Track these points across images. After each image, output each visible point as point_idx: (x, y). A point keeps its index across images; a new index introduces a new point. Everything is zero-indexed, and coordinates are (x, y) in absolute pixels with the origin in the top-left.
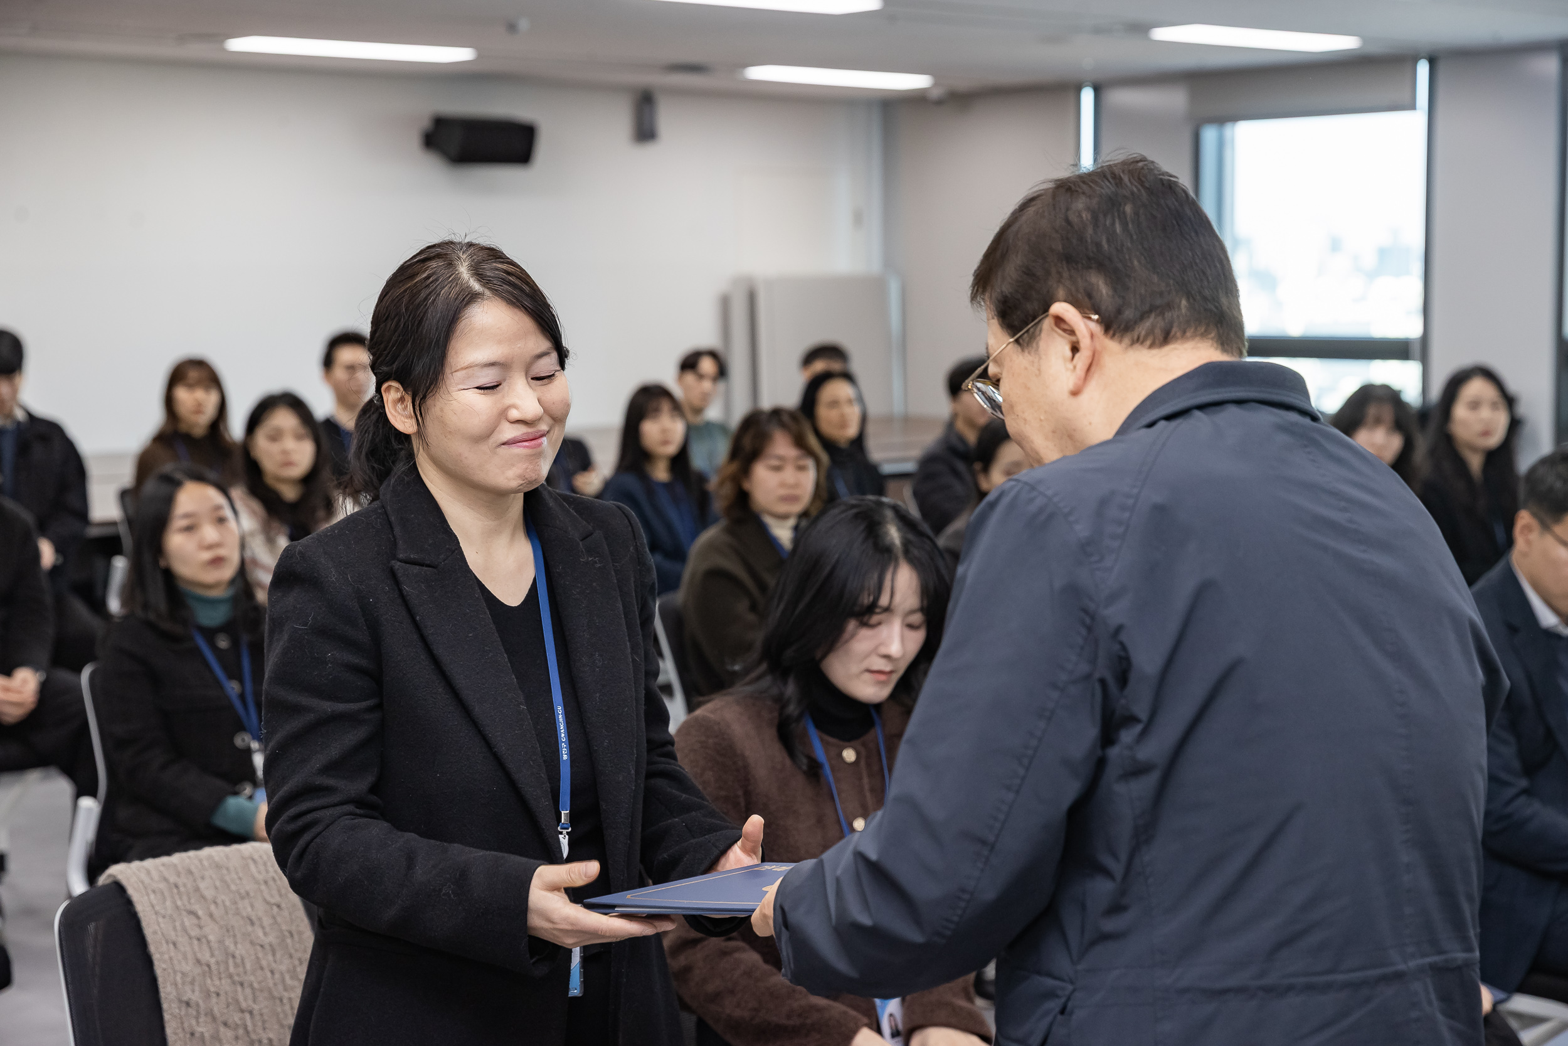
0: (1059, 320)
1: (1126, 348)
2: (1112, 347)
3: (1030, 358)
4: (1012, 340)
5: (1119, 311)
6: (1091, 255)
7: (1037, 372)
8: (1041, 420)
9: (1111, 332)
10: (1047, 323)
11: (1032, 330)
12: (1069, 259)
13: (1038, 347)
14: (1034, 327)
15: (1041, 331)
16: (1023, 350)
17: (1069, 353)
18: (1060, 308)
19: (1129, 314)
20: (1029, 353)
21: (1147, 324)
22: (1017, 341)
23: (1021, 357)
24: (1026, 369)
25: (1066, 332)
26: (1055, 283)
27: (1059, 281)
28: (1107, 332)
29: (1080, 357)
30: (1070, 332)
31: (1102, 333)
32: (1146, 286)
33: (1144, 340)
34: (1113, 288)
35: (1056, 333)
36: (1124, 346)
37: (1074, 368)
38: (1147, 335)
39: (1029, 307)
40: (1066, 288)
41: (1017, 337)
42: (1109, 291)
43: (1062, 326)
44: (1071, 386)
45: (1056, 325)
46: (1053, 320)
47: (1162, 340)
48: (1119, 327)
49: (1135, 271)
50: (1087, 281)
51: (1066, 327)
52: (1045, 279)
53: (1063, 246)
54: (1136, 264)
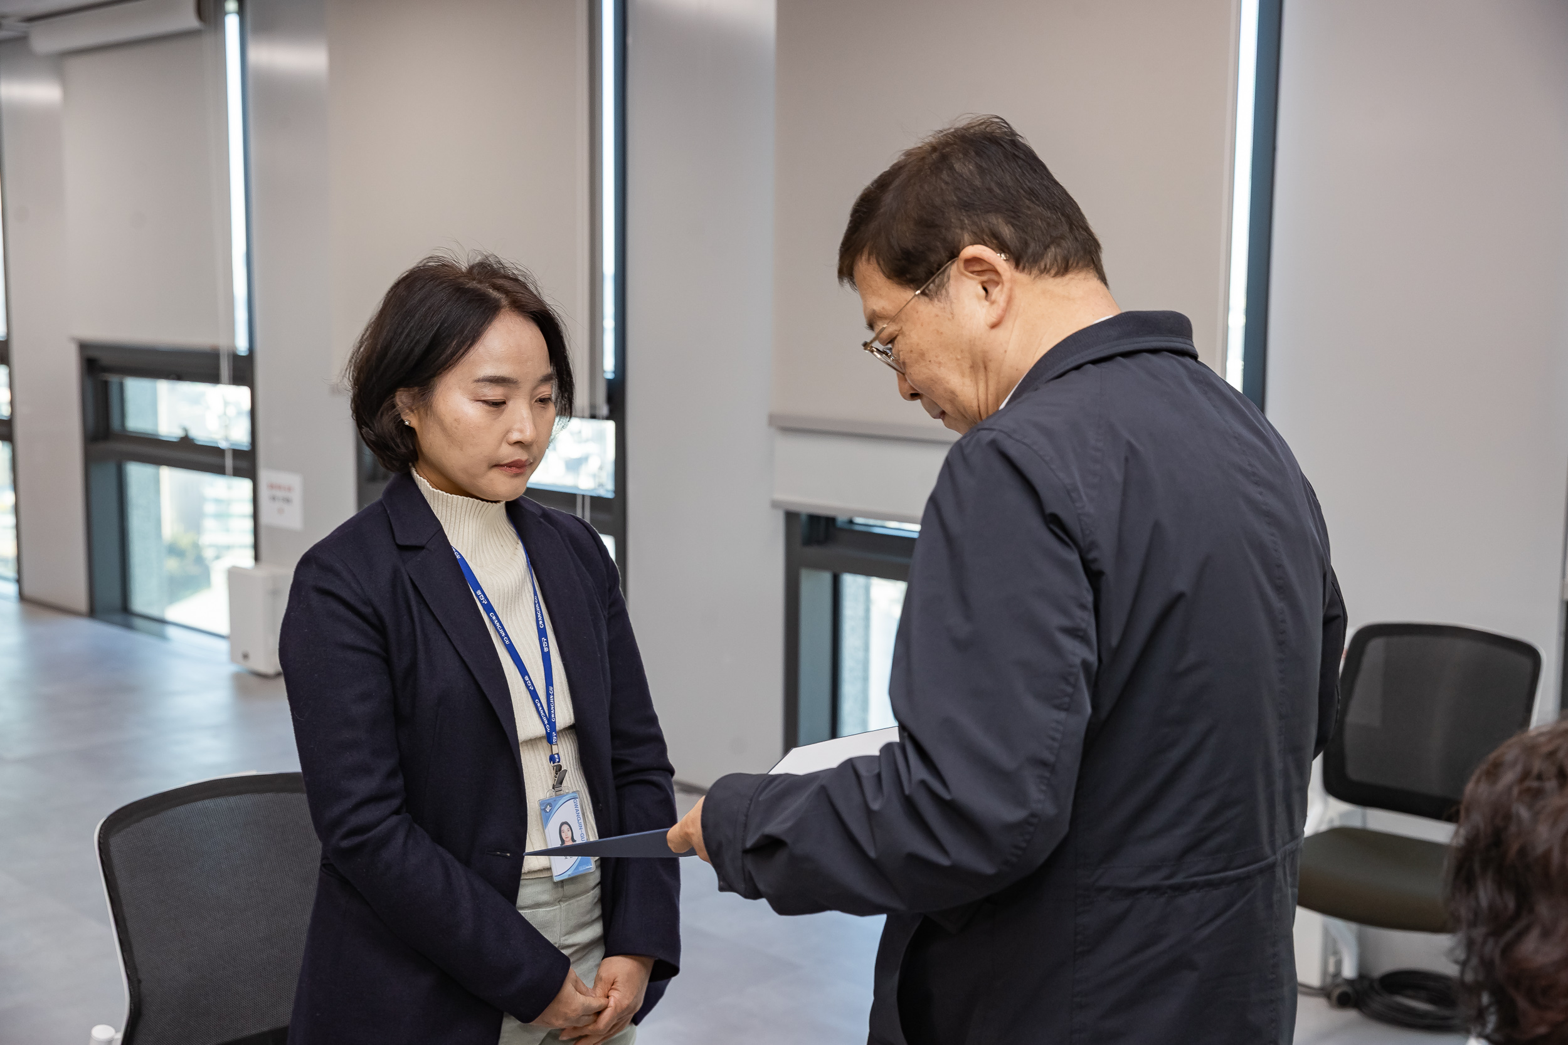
0: (971, 262)
2: (1022, 277)
3: (942, 305)
4: (918, 292)
5: (1026, 244)
6: (985, 200)
7: (950, 316)
8: (957, 359)
9: (1021, 266)
10: (954, 269)
11: (936, 280)
12: (966, 206)
13: (947, 292)
14: (940, 276)
15: (949, 278)
16: (931, 299)
17: (983, 292)
18: (970, 251)
19: (1033, 247)
20: (938, 301)
21: (1051, 254)
22: (923, 293)
23: (930, 306)
24: (937, 316)
25: (975, 273)
26: (958, 231)
27: (962, 228)
28: (1017, 266)
29: (1001, 290)
30: (979, 273)
31: (1013, 268)
32: (1041, 219)
33: (1050, 269)
34: (1013, 225)
35: (966, 276)
36: (1033, 276)
37: (993, 303)
38: (1052, 265)
39: (933, 258)
40: (972, 232)
41: (922, 289)
42: (1010, 231)
43: (971, 269)
44: (993, 319)
45: (966, 268)
46: (962, 265)
47: (1064, 269)
48: (1028, 261)
49: (1029, 208)
50: (989, 223)
51: (978, 268)
52: (948, 228)
53: (957, 197)
54: (1027, 202)
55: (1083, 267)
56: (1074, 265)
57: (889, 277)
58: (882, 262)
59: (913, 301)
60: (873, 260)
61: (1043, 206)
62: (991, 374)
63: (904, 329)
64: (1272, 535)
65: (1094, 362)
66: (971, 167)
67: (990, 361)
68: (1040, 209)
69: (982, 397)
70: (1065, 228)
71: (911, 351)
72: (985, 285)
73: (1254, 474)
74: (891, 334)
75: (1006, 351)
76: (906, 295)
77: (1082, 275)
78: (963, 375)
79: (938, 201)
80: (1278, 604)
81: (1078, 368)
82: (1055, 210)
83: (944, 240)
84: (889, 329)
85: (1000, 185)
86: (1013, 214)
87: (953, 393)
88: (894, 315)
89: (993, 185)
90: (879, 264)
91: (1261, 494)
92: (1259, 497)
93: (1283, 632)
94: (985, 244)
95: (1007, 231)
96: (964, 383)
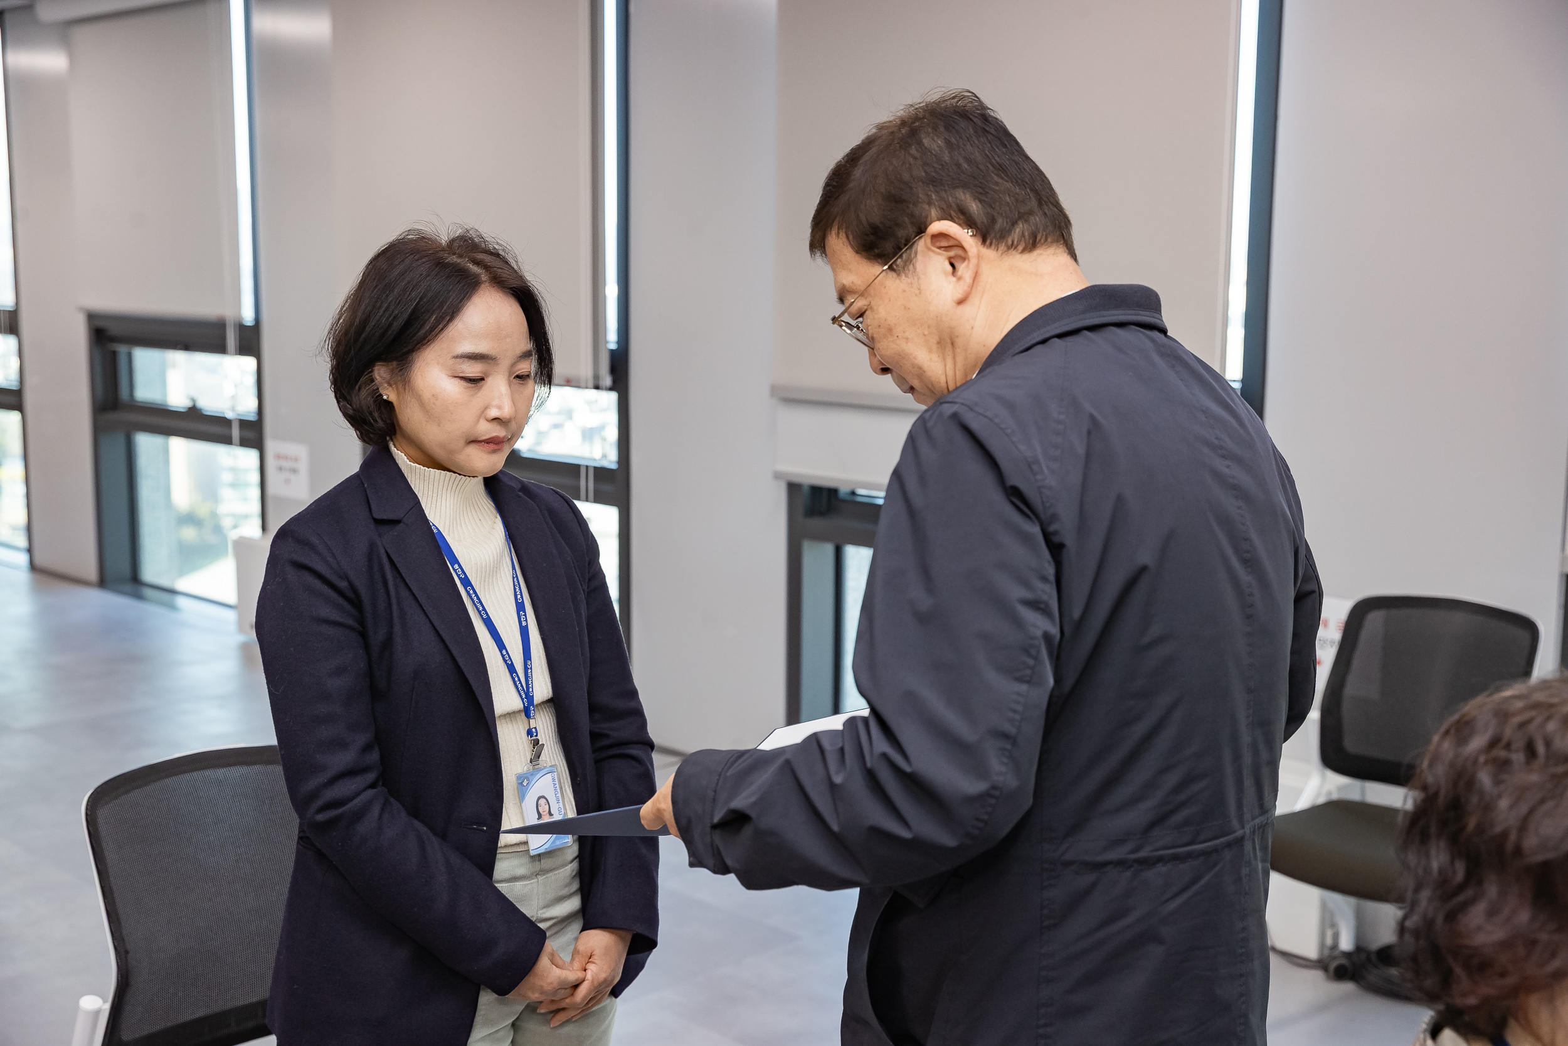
0: (938, 238)
1: (1002, 255)
2: (989, 253)
3: (909, 281)
4: (886, 267)
5: (993, 221)
6: (955, 177)
7: (917, 292)
8: (924, 335)
9: (988, 242)
10: (922, 244)
11: (904, 256)
12: (933, 182)
13: (915, 268)
14: (908, 252)
15: (916, 253)
16: (899, 275)
17: (950, 268)
18: (937, 227)
19: (1000, 223)
20: (906, 276)
21: (1018, 230)
22: (891, 268)
23: (898, 281)
24: (905, 291)
25: (943, 249)
26: (927, 207)
27: (930, 203)
28: (984, 241)
29: (968, 266)
30: (947, 248)
31: (980, 244)
32: (1009, 194)
33: (1018, 245)
34: (981, 201)
35: (933, 251)
36: (1000, 252)
37: (959, 279)
38: (1019, 241)
39: (901, 233)
40: (939, 207)
41: (890, 264)
42: (977, 207)
43: (938, 244)
44: (959, 295)
45: (933, 243)
46: (929, 240)
47: (1032, 244)
48: (995, 237)
49: (997, 184)
50: (956, 198)
51: (944, 243)
52: (915, 204)
53: (926, 172)
54: (996, 178)
55: (1052, 242)
56: (1042, 241)
57: (857, 252)
58: (851, 237)
59: (881, 275)
60: (843, 235)
61: (1012, 182)
62: (958, 350)
63: (873, 303)
64: (1240, 508)
65: (1061, 336)
66: (939, 142)
67: (957, 336)
68: (1009, 185)
69: (950, 373)
70: (1034, 203)
71: (879, 326)
72: (953, 260)
73: (1221, 448)
74: (860, 309)
75: (972, 328)
76: (875, 269)
77: (1051, 250)
78: (930, 351)
79: (906, 176)
80: (1245, 577)
81: (1044, 342)
82: (1024, 185)
83: (912, 216)
84: (860, 303)
85: (969, 161)
86: (980, 190)
87: (920, 368)
88: (862, 289)
89: (961, 161)
90: (848, 237)
91: (1228, 467)
92: (1227, 471)
93: (1251, 606)
94: (952, 220)
95: (974, 207)
96: (931, 359)
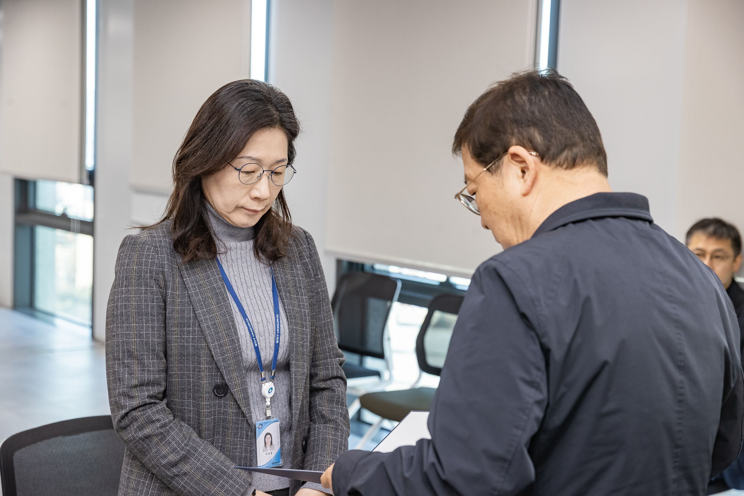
0: (515, 156)
1: (553, 169)
2: (545, 168)
3: (498, 179)
4: (485, 169)
5: (548, 149)
6: (530, 119)
7: (502, 186)
8: (504, 212)
9: (545, 161)
10: (506, 158)
11: (497, 163)
12: (516, 122)
13: (501, 173)
14: (499, 161)
15: (503, 163)
16: (492, 174)
17: (520, 174)
18: (515, 149)
19: (553, 150)
20: (496, 176)
21: (564, 155)
22: (488, 170)
23: (491, 178)
24: (495, 184)
25: (517, 163)
26: (510, 136)
27: (513, 134)
28: (542, 160)
30: (519, 162)
31: (539, 161)
32: (562, 134)
33: (563, 165)
34: (543, 136)
35: (512, 163)
36: (551, 168)
37: (525, 181)
38: (564, 162)
39: (495, 150)
40: (517, 138)
41: (488, 167)
42: (540, 139)
43: (515, 160)
44: (524, 191)
45: (512, 158)
46: (510, 157)
47: (573, 164)
48: (549, 158)
49: (555, 126)
50: (528, 133)
51: (518, 159)
52: (505, 133)
53: (513, 115)
54: (555, 122)
55: (587, 164)
56: (580, 163)
57: (472, 158)
59: (483, 173)
62: (523, 223)
63: (480, 188)
67: (522, 215)
68: (561, 127)
69: (520, 235)
70: (577, 139)
72: (523, 170)
73: (671, 296)
74: (473, 190)
75: (531, 211)
76: (481, 169)
79: (502, 117)
80: (678, 376)
81: (564, 225)
82: (572, 128)
83: (502, 140)
85: (540, 111)
86: (544, 129)
87: (503, 231)
91: (674, 308)
92: (673, 311)
93: (682, 395)
94: (524, 146)
96: (508, 226)
